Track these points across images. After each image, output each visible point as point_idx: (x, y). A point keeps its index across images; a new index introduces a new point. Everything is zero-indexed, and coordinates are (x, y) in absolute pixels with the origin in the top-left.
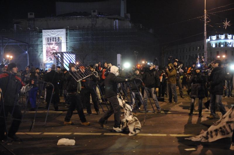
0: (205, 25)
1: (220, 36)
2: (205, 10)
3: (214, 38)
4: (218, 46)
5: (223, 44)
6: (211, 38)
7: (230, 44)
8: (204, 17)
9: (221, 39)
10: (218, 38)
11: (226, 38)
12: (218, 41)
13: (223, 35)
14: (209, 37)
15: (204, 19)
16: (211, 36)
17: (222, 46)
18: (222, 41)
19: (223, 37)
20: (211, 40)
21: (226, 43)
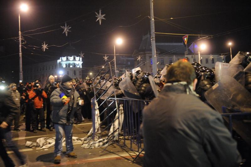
0: (20, 46)
1: (69, 57)
2: (20, 32)
3: (64, 59)
4: (68, 67)
5: (72, 65)
6: (61, 59)
7: (78, 65)
8: (19, 38)
9: (70, 60)
10: (67, 59)
11: (74, 59)
12: (68, 62)
13: (72, 57)
14: (60, 58)
15: (19, 41)
16: (61, 57)
17: (71, 66)
18: (71, 62)
19: (71, 58)
20: (62, 61)
21: (74, 64)
